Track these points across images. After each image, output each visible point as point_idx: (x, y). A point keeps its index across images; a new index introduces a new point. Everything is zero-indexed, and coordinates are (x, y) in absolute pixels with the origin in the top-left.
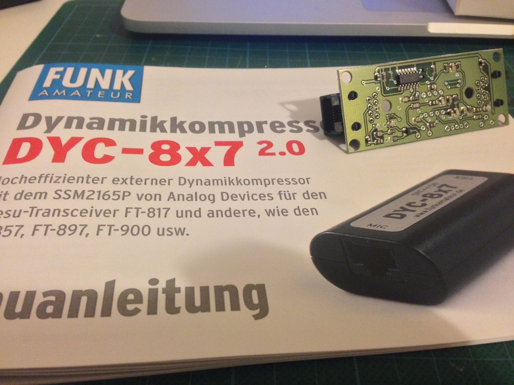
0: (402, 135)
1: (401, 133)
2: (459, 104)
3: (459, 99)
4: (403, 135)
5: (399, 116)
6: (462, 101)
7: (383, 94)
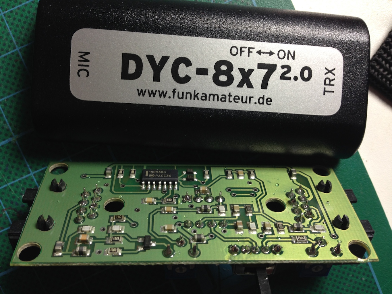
0: (133, 248)
1: (134, 244)
2: (256, 216)
3: (256, 209)
4: (136, 248)
5: (134, 221)
6: (261, 213)
7: (113, 190)
